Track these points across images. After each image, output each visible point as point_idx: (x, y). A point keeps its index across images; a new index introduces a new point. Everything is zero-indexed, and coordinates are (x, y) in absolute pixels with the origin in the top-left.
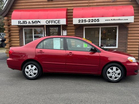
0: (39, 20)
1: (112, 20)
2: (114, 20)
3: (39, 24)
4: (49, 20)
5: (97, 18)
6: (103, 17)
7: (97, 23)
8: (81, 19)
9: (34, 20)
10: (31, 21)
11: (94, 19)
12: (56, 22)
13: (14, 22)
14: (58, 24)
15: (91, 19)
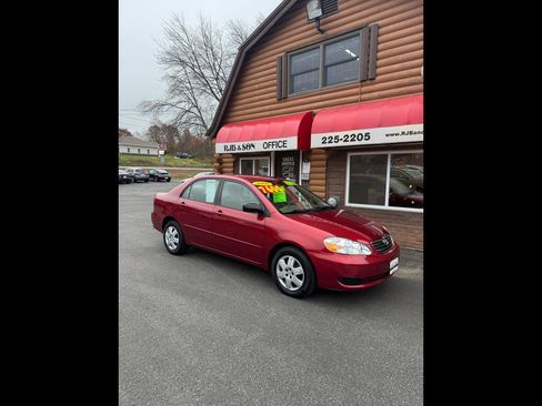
0: (253, 142)
1: (403, 133)
2: (411, 133)
3: (252, 150)
4: (267, 141)
5: (364, 132)
6: (379, 126)
7: (364, 142)
8: (327, 135)
9: (246, 143)
10: (241, 144)
11: (356, 132)
12: (281, 144)
13: (220, 148)
14: (283, 149)
15: (350, 133)
